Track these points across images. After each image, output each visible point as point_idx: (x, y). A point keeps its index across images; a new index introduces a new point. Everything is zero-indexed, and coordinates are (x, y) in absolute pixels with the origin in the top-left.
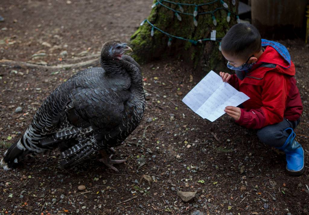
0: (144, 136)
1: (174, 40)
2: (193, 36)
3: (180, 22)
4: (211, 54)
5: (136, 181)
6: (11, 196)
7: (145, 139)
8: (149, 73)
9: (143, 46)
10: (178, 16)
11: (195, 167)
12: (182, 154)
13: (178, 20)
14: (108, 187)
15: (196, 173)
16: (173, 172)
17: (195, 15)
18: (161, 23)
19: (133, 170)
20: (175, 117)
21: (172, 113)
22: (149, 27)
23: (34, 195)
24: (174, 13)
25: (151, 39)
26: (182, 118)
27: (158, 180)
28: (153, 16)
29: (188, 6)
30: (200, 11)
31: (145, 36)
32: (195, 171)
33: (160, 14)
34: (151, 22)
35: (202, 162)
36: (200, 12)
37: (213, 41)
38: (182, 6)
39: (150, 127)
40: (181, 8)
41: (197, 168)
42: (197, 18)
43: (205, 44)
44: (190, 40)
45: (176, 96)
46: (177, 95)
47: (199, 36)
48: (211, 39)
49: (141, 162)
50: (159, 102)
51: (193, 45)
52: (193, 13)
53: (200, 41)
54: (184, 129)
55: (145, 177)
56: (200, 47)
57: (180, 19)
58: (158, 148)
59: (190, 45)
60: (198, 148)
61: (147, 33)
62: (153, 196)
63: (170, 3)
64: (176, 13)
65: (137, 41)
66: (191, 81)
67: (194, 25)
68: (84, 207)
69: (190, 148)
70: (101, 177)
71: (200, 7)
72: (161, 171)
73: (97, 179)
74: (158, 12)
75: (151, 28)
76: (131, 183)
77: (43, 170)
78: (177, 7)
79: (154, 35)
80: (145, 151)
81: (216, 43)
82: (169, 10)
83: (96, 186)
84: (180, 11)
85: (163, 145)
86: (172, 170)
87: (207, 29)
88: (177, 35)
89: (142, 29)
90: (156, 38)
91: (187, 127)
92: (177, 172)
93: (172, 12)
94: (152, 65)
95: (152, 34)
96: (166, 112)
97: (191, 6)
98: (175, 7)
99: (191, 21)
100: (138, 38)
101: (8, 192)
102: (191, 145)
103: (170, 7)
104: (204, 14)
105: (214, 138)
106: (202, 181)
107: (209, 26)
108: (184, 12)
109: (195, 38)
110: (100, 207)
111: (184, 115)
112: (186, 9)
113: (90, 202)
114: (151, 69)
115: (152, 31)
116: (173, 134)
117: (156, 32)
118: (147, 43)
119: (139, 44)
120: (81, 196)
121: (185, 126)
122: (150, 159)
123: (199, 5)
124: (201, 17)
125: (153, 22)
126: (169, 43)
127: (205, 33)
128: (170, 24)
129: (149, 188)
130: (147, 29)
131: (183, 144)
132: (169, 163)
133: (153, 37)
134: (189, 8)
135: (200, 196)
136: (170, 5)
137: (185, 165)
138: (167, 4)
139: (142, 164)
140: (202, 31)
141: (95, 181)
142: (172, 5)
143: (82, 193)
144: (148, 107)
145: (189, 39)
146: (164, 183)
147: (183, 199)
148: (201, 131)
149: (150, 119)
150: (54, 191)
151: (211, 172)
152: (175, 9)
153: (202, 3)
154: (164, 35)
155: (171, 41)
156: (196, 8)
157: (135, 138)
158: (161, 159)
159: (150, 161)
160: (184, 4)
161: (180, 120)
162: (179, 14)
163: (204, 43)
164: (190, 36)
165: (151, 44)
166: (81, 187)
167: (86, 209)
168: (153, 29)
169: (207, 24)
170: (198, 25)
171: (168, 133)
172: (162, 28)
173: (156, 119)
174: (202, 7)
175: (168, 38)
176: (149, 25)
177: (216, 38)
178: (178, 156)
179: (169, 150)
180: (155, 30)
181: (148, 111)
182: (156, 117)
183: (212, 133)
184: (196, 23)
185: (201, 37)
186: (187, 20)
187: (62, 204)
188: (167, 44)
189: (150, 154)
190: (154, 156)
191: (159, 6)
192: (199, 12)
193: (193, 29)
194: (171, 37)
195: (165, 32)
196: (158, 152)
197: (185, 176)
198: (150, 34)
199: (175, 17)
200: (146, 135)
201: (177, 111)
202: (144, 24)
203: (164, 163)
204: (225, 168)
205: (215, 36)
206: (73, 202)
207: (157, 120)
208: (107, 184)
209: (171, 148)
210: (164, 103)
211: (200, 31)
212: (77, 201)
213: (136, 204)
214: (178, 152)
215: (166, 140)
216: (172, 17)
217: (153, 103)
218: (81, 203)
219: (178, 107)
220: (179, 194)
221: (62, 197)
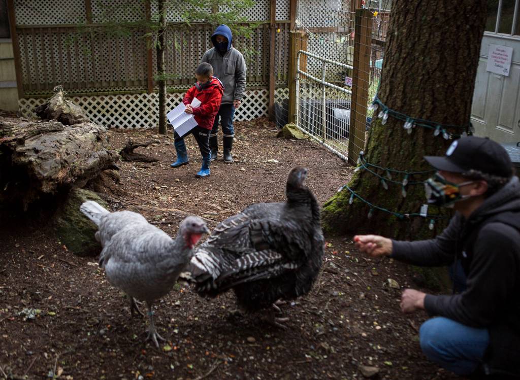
0: (326, 307)
1: (376, 212)
2: (400, 208)
3: (386, 190)
4: (419, 232)
5: (312, 347)
6: (176, 331)
7: (327, 311)
8: (341, 247)
9: (337, 215)
10: (384, 183)
11: (383, 348)
12: (369, 333)
13: (384, 189)
14: (280, 346)
15: (383, 354)
16: (356, 348)
17: (404, 184)
18: (363, 190)
19: (310, 336)
20: (365, 296)
21: (363, 292)
22: (348, 194)
23: (200, 336)
24: (380, 179)
25: (348, 207)
26: (375, 299)
27: (337, 352)
28: (355, 182)
29: (397, 173)
30: (411, 180)
31: (342, 203)
32: (381, 352)
33: (364, 179)
34: (351, 188)
35: (392, 346)
36: (411, 182)
37: (423, 217)
38: (390, 172)
39: (334, 300)
40: (388, 174)
41: (385, 349)
42: (407, 187)
43: (412, 220)
44: (395, 214)
45: (370, 275)
46: (372, 274)
47: (406, 210)
48: (421, 214)
49: (320, 330)
50: (348, 278)
51: (398, 219)
52: (402, 181)
53: (407, 215)
54: (375, 310)
55: (323, 344)
56: (406, 222)
57: (386, 188)
58: (341, 322)
59: (395, 219)
60: (389, 331)
61: (345, 201)
62: (330, 364)
63: (377, 168)
64: (383, 180)
65: (331, 207)
66: (390, 262)
67: (402, 196)
68: (252, 358)
69: (380, 330)
70: (273, 335)
71: (412, 175)
72: (342, 344)
73: (268, 336)
74: (361, 177)
75: (350, 194)
76: (305, 347)
77: (211, 316)
78: (384, 173)
79: (353, 203)
80: (326, 321)
81: (426, 220)
82: (374, 176)
83: (267, 342)
84: (388, 178)
85: (348, 321)
86: (355, 346)
87: (417, 201)
88: (380, 207)
89: (339, 195)
90: (354, 206)
91: (379, 309)
92: (360, 349)
93: (378, 179)
94: (346, 239)
95: (350, 202)
96: (356, 290)
97: (401, 173)
98: (382, 173)
99: (399, 190)
100: (333, 204)
101: (174, 327)
102: (382, 327)
103: (376, 173)
104: (416, 185)
105: (410, 326)
106: (389, 363)
107: (419, 199)
108: (392, 179)
109: (401, 211)
110: (270, 360)
111: (376, 296)
112: (394, 177)
113: (259, 355)
114: (343, 243)
115: (351, 198)
116: (361, 312)
117: (355, 200)
118: (343, 211)
119: (334, 211)
120: (250, 348)
121: (377, 307)
122: (331, 330)
123: (410, 173)
124: (411, 187)
125: (353, 188)
126: (370, 215)
127: (414, 206)
128: (374, 193)
129: (325, 357)
130: (346, 196)
131: (372, 324)
132: (352, 338)
133: (351, 205)
134: (399, 175)
135: (384, 376)
136: (376, 170)
137: (371, 344)
138: (372, 169)
139: (321, 333)
140: (411, 204)
141: (267, 338)
142: (379, 170)
143: (251, 345)
144: (335, 281)
145: (394, 211)
146: (344, 356)
147: (364, 374)
148: (395, 316)
149: (335, 293)
150: (221, 336)
151: (401, 356)
152: (382, 175)
153: (414, 171)
154: (365, 204)
155: (372, 212)
156: (406, 176)
157: (316, 308)
158: (344, 333)
159: (330, 332)
160: (393, 170)
161: (371, 300)
162: (385, 181)
163: (412, 218)
164: (396, 208)
165: (348, 213)
166: (250, 339)
167: (253, 360)
168: (352, 195)
169: (418, 196)
170: (407, 196)
171: (355, 310)
172: (364, 196)
173: (342, 294)
174: (415, 176)
175: (369, 208)
176: (349, 191)
177: (427, 214)
178: (364, 334)
179: (354, 327)
180: (354, 197)
181: (334, 285)
182: (343, 292)
183: (409, 320)
184: (404, 193)
185: (408, 211)
186: (394, 189)
187: (229, 351)
188: (367, 216)
189: (331, 326)
190: (336, 329)
191: (363, 170)
192: (409, 182)
193: (400, 200)
194: (372, 207)
195: (366, 200)
196: (340, 326)
197: (369, 354)
198: (348, 201)
199: (381, 184)
200: (328, 307)
201: (368, 291)
202: (342, 191)
203: (347, 338)
204: (419, 356)
205: (426, 212)
206: (240, 350)
207: (344, 295)
208: (279, 343)
209: (357, 326)
210: (354, 280)
211: (408, 204)
212: (244, 351)
213: (309, 367)
214: (365, 331)
215: (351, 316)
216: (377, 184)
217: (341, 278)
218: (248, 353)
219: (370, 287)
220: (360, 368)
221: (229, 343)
